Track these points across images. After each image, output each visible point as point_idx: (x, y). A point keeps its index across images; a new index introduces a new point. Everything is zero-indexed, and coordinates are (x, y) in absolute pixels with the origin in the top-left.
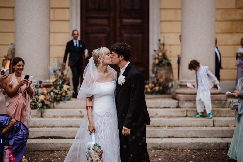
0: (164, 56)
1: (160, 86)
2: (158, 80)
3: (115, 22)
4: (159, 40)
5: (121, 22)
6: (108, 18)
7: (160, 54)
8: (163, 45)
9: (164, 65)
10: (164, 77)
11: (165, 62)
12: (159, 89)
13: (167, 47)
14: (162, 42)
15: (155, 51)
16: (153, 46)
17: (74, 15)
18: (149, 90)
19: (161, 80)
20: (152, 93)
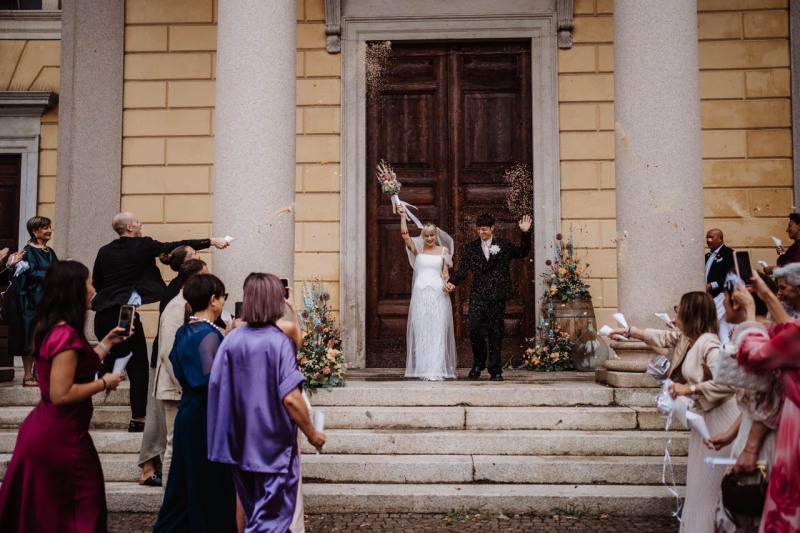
0: (572, 276)
1: (562, 349)
2: (557, 335)
3: (450, 196)
4: (559, 237)
5: (464, 194)
6: (432, 185)
7: (563, 271)
8: (569, 247)
9: (571, 297)
10: (572, 328)
11: (575, 290)
12: (561, 357)
13: (578, 254)
14: (565, 241)
15: (548, 263)
16: (544, 252)
17: (352, 179)
18: (536, 360)
19: (567, 336)
20: (542, 368)
